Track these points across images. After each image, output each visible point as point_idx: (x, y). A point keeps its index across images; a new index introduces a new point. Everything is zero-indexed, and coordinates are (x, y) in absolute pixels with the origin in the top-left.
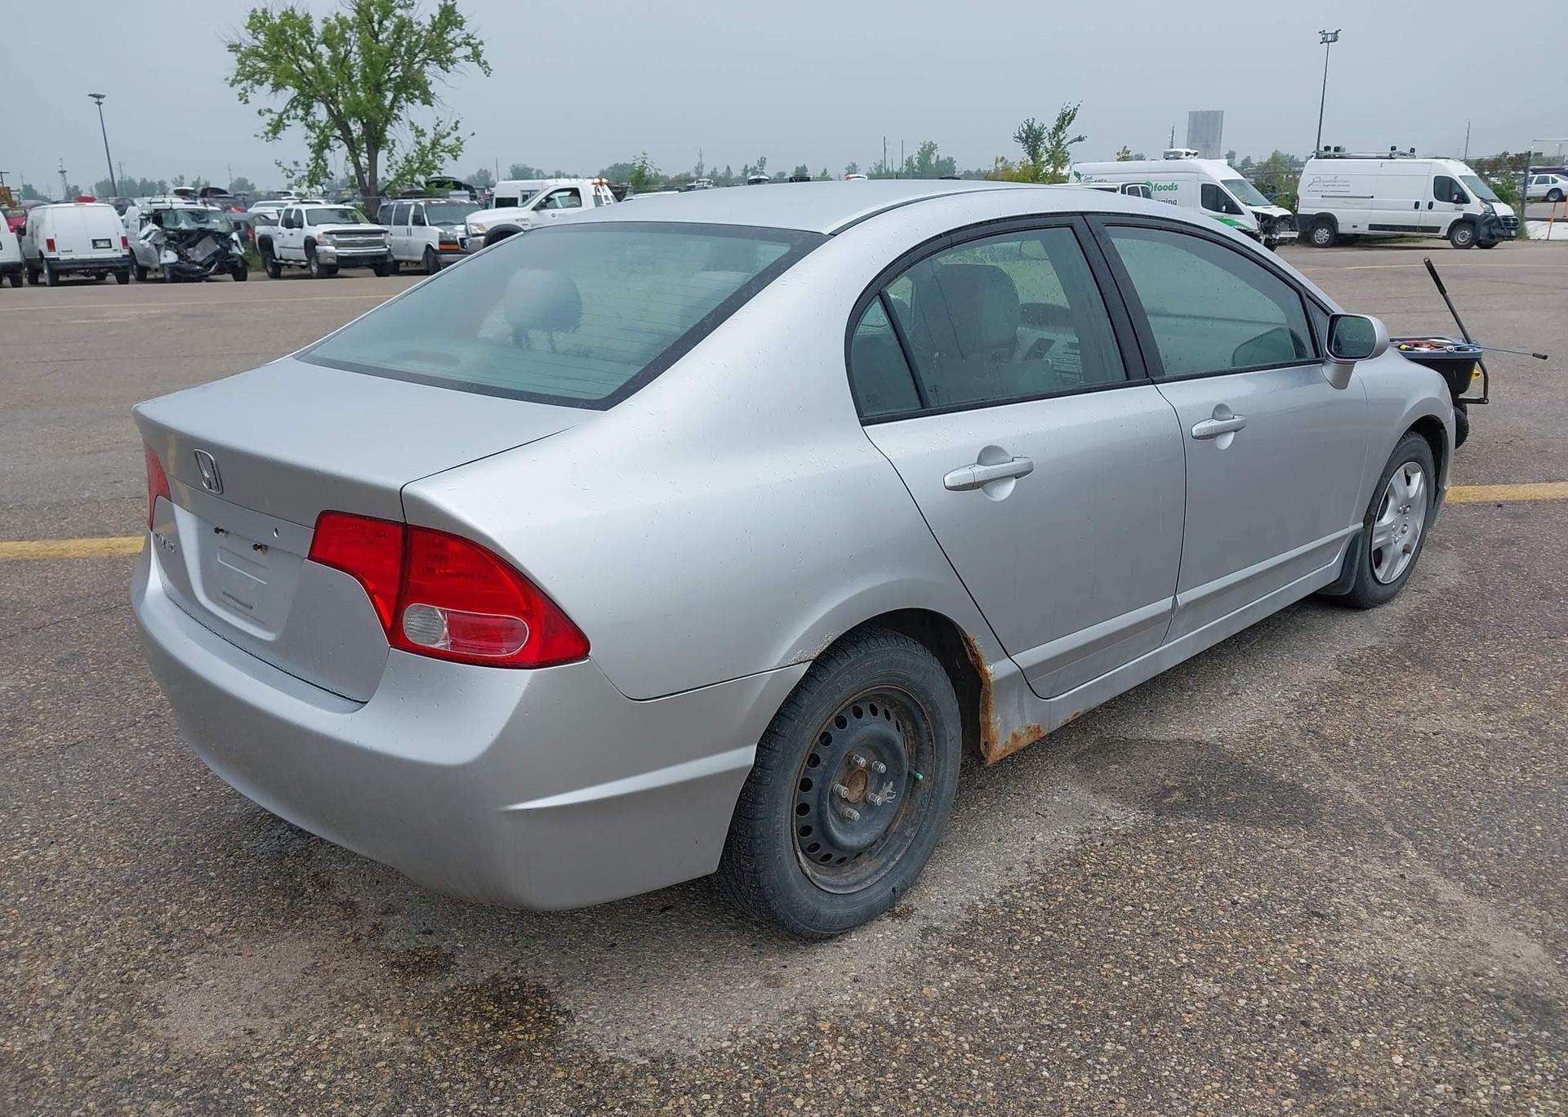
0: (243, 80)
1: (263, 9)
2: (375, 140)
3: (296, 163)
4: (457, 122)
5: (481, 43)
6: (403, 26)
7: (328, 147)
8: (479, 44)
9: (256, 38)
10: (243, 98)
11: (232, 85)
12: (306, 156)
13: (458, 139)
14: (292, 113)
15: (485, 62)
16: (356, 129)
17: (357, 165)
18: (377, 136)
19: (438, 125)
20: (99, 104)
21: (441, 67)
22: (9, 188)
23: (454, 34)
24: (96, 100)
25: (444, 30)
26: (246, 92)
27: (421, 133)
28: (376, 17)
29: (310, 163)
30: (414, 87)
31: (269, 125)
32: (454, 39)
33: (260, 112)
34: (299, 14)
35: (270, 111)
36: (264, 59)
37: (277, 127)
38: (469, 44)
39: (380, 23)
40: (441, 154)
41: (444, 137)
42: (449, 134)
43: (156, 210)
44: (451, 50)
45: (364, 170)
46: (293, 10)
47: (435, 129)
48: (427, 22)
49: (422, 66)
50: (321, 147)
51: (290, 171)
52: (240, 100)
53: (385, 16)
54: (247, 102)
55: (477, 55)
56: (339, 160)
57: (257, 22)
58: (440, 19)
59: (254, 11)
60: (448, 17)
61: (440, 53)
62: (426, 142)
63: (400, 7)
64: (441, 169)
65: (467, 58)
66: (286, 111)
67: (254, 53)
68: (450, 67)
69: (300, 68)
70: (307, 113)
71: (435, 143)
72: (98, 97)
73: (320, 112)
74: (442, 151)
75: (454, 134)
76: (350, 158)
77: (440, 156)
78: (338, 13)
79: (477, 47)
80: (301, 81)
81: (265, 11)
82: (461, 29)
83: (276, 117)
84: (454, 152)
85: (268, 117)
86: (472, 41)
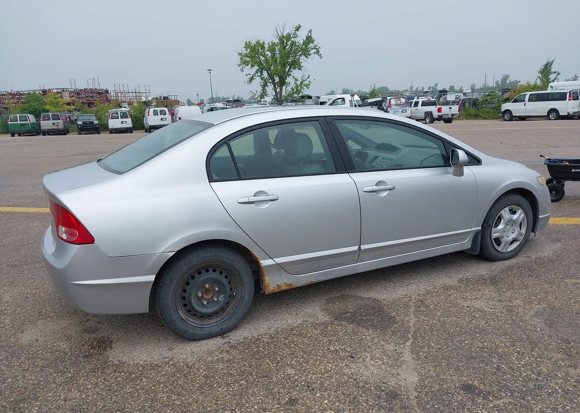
0: (242, 65)
1: (249, 41)
2: (282, 82)
3: (257, 91)
4: (309, 76)
5: (320, 48)
6: (293, 43)
7: (267, 86)
8: (319, 48)
9: (247, 51)
10: (242, 70)
11: (239, 66)
12: (260, 89)
13: (309, 81)
14: (257, 74)
15: (320, 54)
16: (277, 79)
17: (276, 91)
18: (283, 81)
19: (303, 77)
20: (210, 73)
21: (305, 57)
22: (178, 100)
23: (311, 45)
24: (209, 71)
25: (308, 44)
26: (243, 68)
27: (296, 80)
28: (285, 41)
29: (261, 91)
30: (296, 65)
31: (249, 79)
32: (311, 47)
33: (246, 75)
34: (261, 42)
35: (250, 74)
36: (249, 57)
37: (252, 79)
38: (315, 48)
39: (286, 43)
40: (303, 87)
41: (304, 81)
42: (306, 80)
43: (212, 108)
44: (310, 51)
45: (278, 93)
46: (259, 41)
47: (302, 78)
48: (301, 42)
49: (299, 57)
50: (264, 86)
51: (255, 94)
52: (241, 71)
53: (288, 41)
54: (243, 71)
55: (318, 52)
56: (270, 89)
57: (248, 45)
58: (306, 40)
59: (246, 42)
60: (309, 39)
61: (306, 53)
62: (299, 83)
63: (293, 37)
64: (303, 92)
65: (314, 53)
66: (255, 74)
67: (246, 55)
68: (309, 57)
69: (259, 60)
70: (261, 75)
71: (301, 83)
72: (210, 70)
73: (265, 74)
74: (304, 86)
75: (308, 80)
76: (274, 89)
77: (303, 88)
78: (272, 41)
79: (318, 49)
80: (260, 64)
81: (249, 42)
82: (313, 44)
83: (251, 76)
84: (307, 86)
85: (249, 76)
86: (317, 47)
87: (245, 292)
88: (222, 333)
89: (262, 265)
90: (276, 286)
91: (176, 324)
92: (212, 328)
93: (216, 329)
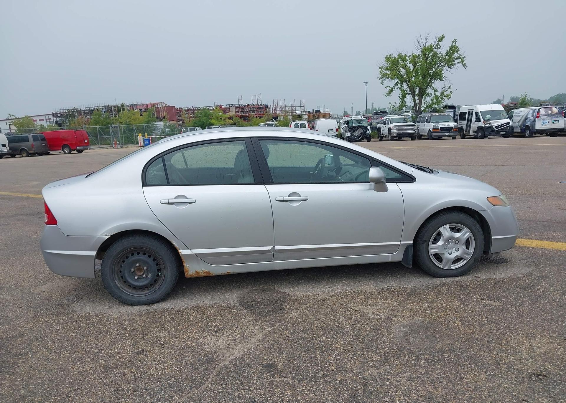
0: (383, 78)
1: (390, 55)
2: (422, 94)
3: (395, 103)
4: (451, 86)
5: (465, 57)
6: (435, 54)
7: (406, 97)
8: (464, 58)
9: (388, 64)
10: (382, 83)
11: (379, 80)
12: (398, 101)
13: (451, 92)
14: (396, 87)
15: (465, 64)
16: (417, 91)
17: (415, 102)
18: (423, 92)
19: (444, 87)
21: (448, 67)
23: (456, 55)
24: (365, 84)
25: (453, 53)
26: (383, 81)
27: (436, 91)
28: (427, 53)
29: (400, 103)
30: (438, 76)
31: (388, 91)
32: (455, 57)
33: (386, 87)
34: (403, 55)
35: (389, 87)
36: (390, 70)
37: (392, 91)
38: (460, 58)
39: (428, 55)
40: (444, 97)
41: (445, 91)
42: (447, 90)
43: (348, 120)
44: (454, 61)
45: (417, 104)
46: (401, 54)
47: (443, 89)
48: (444, 53)
49: (443, 67)
50: (403, 97)
51: (393, 105)
52: (381, 84)
53: (430, 52)
54: (383, 84)
55: (462, 62)
56: (409, 101)
57: (388, 59)
58: (450, 51)
59: (387, 56)
60: (454, 49)
61: (449, 63)
62: (439, 94)
63: (436, 49)
64: (443, 103)
65: (458, 63)
66: (394, 86)
67: (387, 69)
68: (452, 67)
69: (400, 72)
70: (401, 86)
71: (442, 94)
73: (405, 87)
74: (444, 96)
75: (449, 90)
76: (413, 100)
77: (444, 98)
78: (413, 53)
79: (463, 59)
80: (400, 76)
81: (390, 56)
82: (457, 53)
83: (391, 88)
84: (448, 97)
85: (388, 89)
86: (461, 57)
87: (168, 274)
88: (150, 303)
89: (180, 254)
90: (194, 272)
91: (112, 289)
92: (142, 297)
93: (144, 299)
